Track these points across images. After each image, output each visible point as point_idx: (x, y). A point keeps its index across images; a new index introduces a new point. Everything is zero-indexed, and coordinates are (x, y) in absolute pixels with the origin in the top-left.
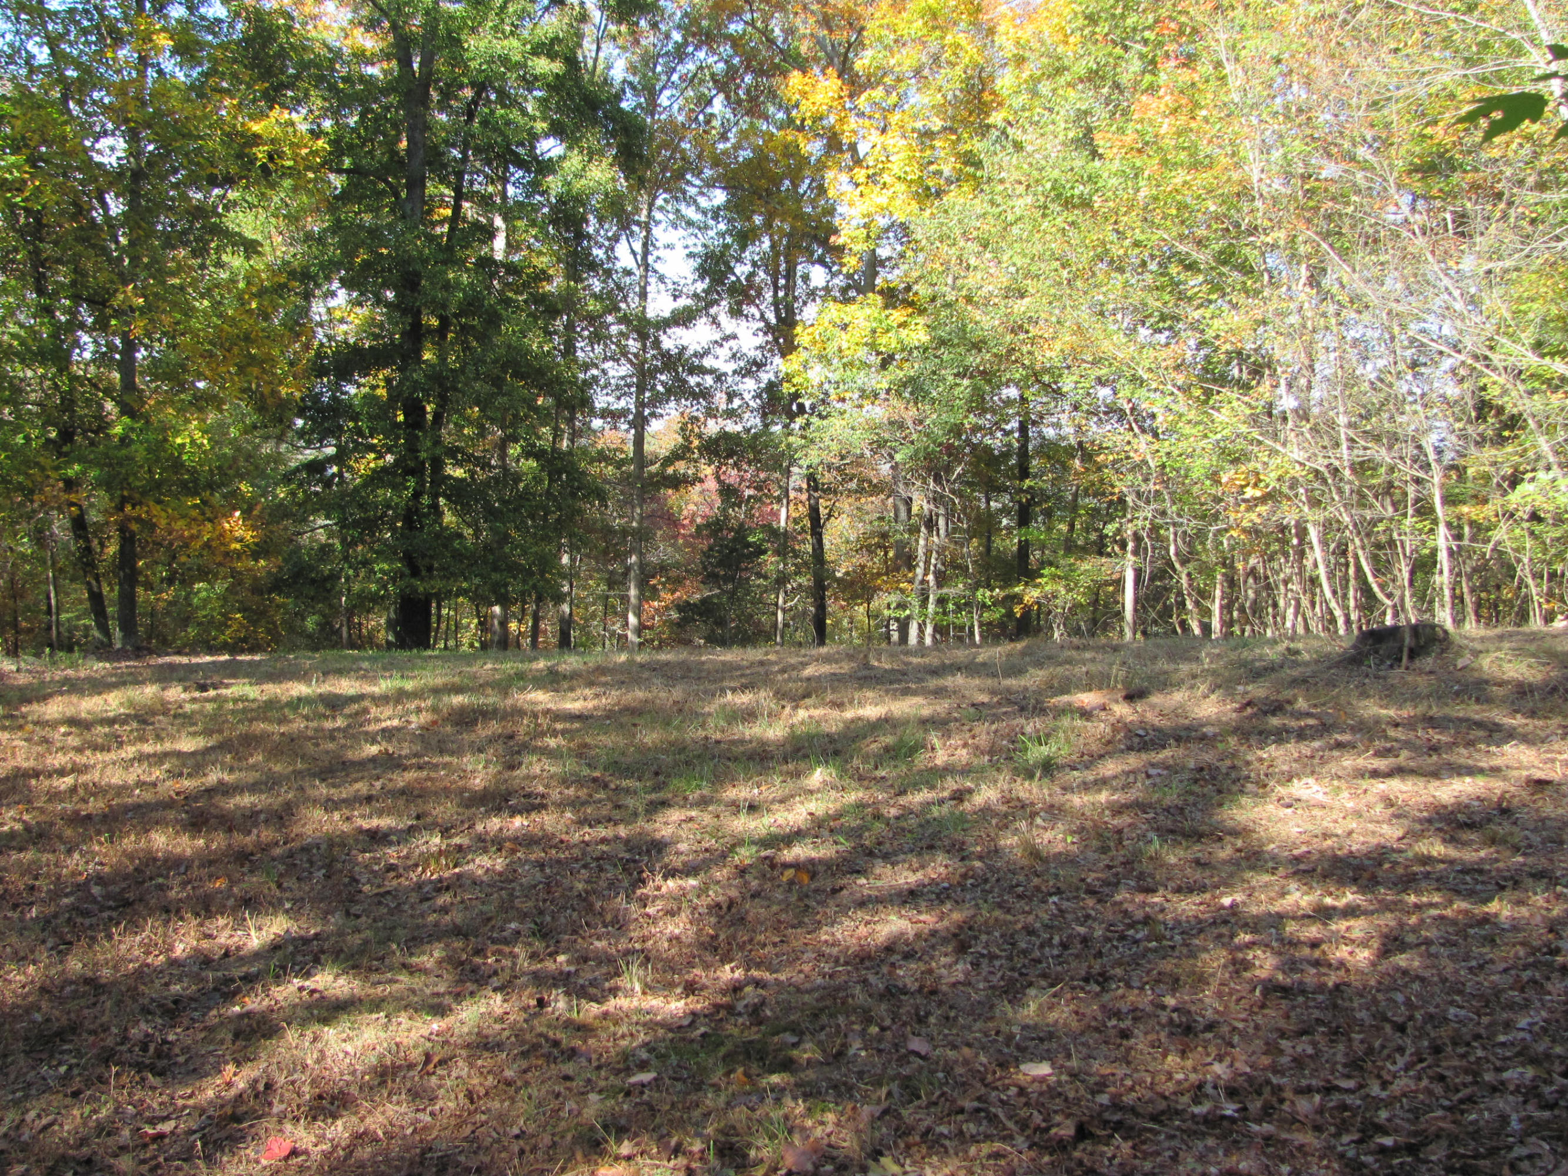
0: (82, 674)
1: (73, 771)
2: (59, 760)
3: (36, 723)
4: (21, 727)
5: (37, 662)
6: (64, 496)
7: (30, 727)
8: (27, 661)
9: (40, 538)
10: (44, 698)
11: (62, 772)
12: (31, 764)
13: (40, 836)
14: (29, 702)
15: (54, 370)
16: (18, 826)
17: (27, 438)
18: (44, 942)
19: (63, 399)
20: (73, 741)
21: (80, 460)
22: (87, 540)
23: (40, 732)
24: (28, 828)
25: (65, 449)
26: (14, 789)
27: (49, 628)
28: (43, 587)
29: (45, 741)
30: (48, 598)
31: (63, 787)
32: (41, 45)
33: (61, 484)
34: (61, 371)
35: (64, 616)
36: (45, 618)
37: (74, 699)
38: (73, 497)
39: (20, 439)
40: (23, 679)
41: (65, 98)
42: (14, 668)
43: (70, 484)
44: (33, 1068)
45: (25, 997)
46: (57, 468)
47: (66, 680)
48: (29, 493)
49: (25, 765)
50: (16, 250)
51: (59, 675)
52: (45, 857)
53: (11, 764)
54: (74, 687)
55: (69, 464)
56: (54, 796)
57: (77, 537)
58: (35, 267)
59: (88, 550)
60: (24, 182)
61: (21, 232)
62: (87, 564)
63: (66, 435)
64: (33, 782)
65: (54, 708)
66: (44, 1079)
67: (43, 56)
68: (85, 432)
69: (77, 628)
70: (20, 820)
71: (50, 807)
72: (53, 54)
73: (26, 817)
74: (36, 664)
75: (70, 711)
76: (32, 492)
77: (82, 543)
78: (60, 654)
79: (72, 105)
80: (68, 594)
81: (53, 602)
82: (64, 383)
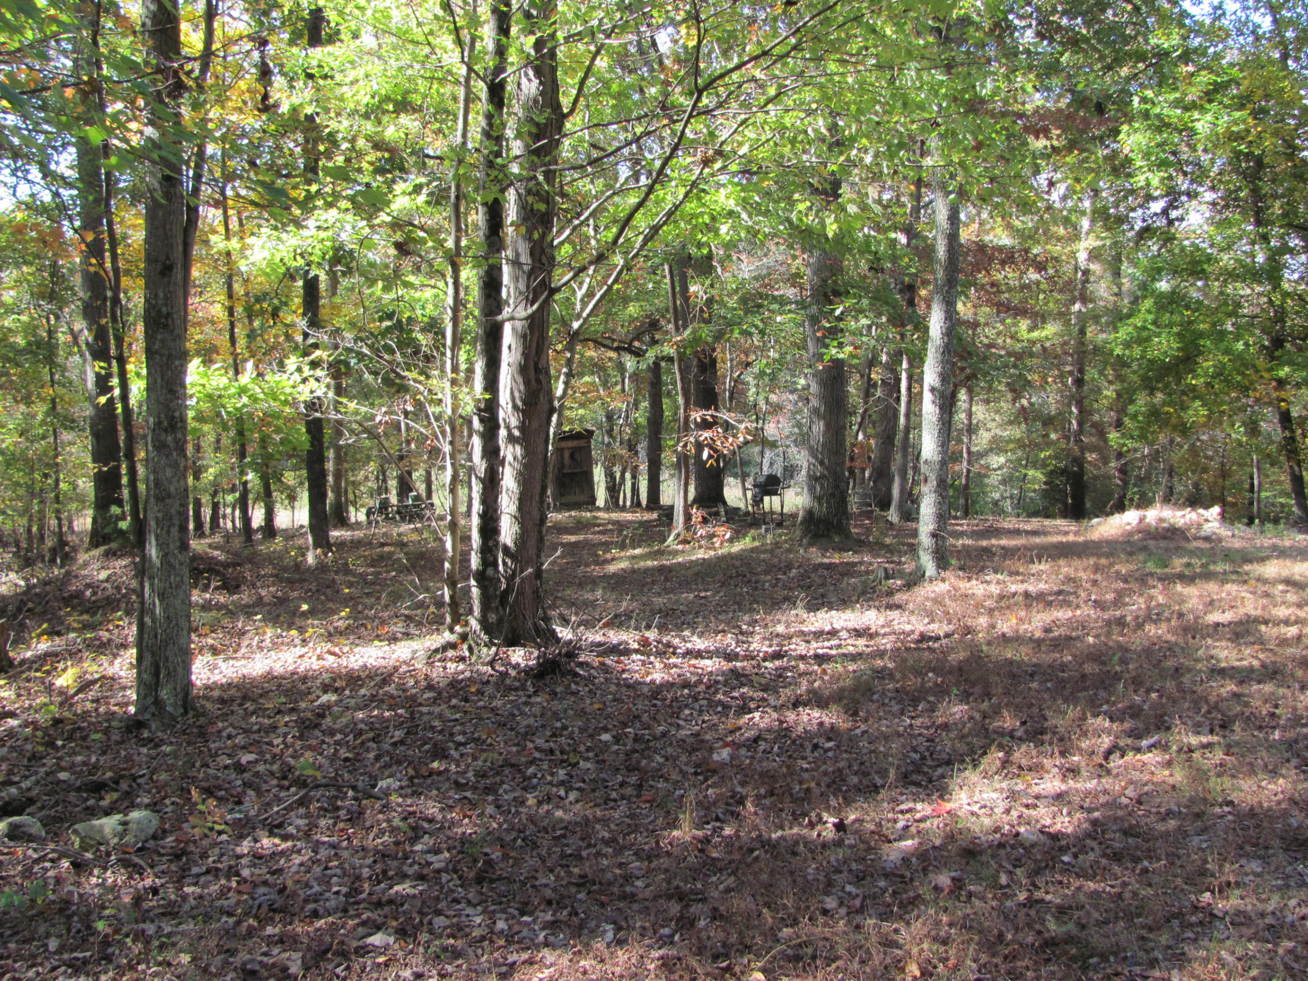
0: (1287, 543)
1: (1296, 622)
2: (1282, 612)
3: (1258, 580)
4: (1245, 582)
5: (1248, 530)
6: (1274, 395)
7: (1253, 582)
8: (1240, 529)
9: (1253, 429)
10: (1262, 560)
11: (1287, 622)
12: (1259, 612)
13: (1275, 672)
14: (1250, 561)
15: (1269, 288)
16: (1256, 663)
17: (1247, 345)
18: (1288, 761)
19: (1276, 312)
20: (1292, 597)
21: (1291, 363)
22: (1292, 431)
23: (1262, 588)
24: (1264, 665)
25: (1277, 354)
26: (1248, 632)
27: (1251, 503)
28: (1248, 470)
29: (1267, 595)
30: (1252, 478)
31: (1289, 635)
32: (1264, 15)
33: (1274, 384)
34: (1274, 289)
35: (1263, 494)
36: (1248, 495)
37: (1288, 563)
38: (1283, 394)
39: (1240, 346)
40: (1237, 544)
41: (1285, 56)
42: (1230, 533)
43: (1281, 383)
44: (1290, 864)
45: (1279, 803)
46: (1270, 370)
47: (1274, 548)
48: (1245, 390)
49: (1253, 613)
50: (1240, 189)
51: (1267, 543)
52: (1281, 691)
53: (1242, 611)
54: (1282, 553)
55: (1281, 365)
56: (1284, 642)
57: (1284, 428)
58: (1255, 203)
59: (1293, 439)
60: (1248, 131)
61: (1244, 175)
62: (1290, 451)
63: (1278, 342)
64: (1263, 628)
65: (1272, 569)
66: (1300, 874)
67: (1266, 23)
68: (1294, 339)
69: (1273, 505)
70: (1257, 658)
71: (1280, 650)
72: (1275, 21)
73: (1261, 656)
74: (1249, 532)
75: (1285, 573)
76: (1247, 389)
77: (1287, 434)
78: (1269, 526)
79: (1290, 62)
80: (1267, 476)
81: (1256, 482)
82: (1277, 299)
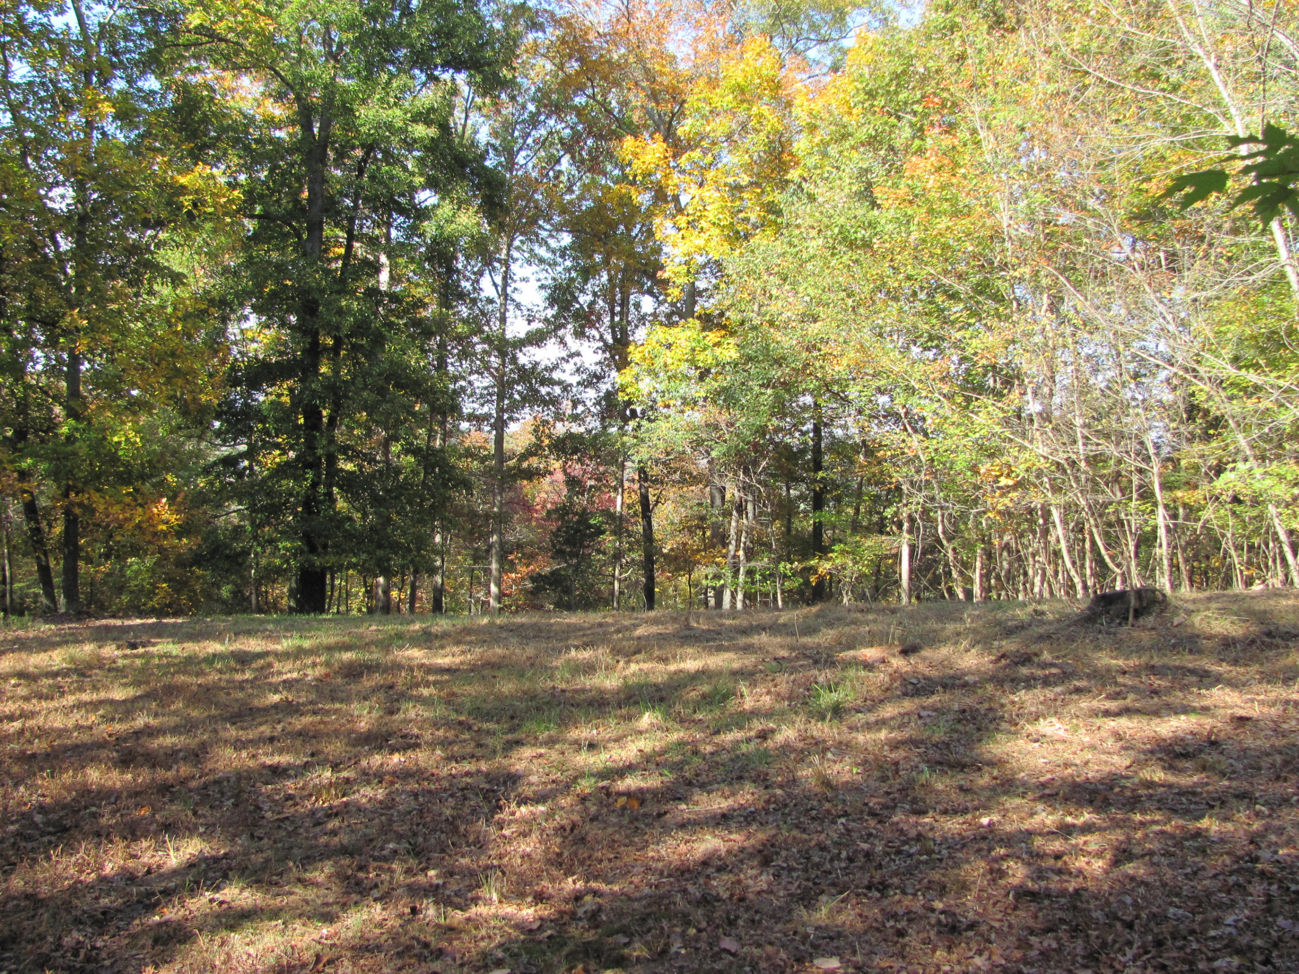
0: (31, 634)
1: (21, 716)
2: (9, 708)
6: (18, 485)
11: (11, 718)
15: (11, 379)
19: (18, 404)
20: (22, 691)
21: (32, 455)
22: (37, 522)
25: (19, 446)
27: (4, 595)
30: (4, 570)
31: (12, 730)
32: (5, 111)
33: (16, 475)
34: (16, 380)
35: (16, 586)
37: (24, 655)
38: (26, 486)
41: (24, 155)
43: (24, 475)
46: (12, 462)
47: (17, 640)
51: (11, 635)
54: (24, 646)
55: (23, 457)
56: (4, 738)
57: (29, 519)
59: (38, 530)
62: (37, 542)
63: (21, 434)
65: (6, 663)
67: (5, 120)
68: (36, 431)
69: (27, 595)
72: (15, 118)
75: (20, 666)
77: (33, 524)
78: (13, 618)
79: (30, 161)
80: (20, 567)
81: (8, 574)
82: (19, 391)
